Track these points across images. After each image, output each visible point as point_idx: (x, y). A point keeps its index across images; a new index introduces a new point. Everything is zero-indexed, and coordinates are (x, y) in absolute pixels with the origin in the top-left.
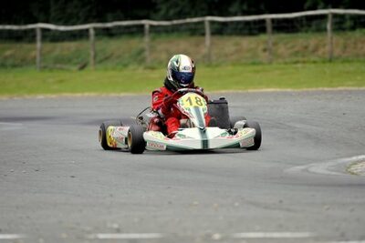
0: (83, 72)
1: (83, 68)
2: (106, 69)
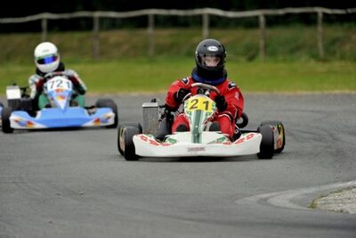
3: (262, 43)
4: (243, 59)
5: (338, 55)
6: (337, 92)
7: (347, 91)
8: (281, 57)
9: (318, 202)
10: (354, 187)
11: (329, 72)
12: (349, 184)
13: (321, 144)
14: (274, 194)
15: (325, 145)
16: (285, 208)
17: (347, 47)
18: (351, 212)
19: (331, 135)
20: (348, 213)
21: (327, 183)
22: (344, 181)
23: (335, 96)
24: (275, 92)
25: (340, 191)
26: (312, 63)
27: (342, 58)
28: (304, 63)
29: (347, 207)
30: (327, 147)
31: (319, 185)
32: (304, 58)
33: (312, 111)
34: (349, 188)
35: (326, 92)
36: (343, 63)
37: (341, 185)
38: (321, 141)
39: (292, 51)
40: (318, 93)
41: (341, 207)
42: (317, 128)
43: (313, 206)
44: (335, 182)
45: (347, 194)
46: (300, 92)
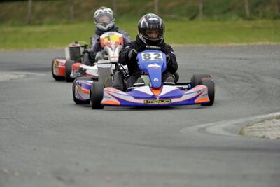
0: (193, 22)
1: (192, 18)
2: (212, 20)
3: (201, 6)
4: (186, 19)
5: (261, 14)
6: (260, 43)
7: (268, 43)
8: (216, 17)
9: (246, 130)
10: (274, 118)
11: (254, 28)
12: (270, 115)
13: (248, 84)
14: (211, 124)
15: (250, 85)
16: (220, 135)
17: (268, 8)
18: (272, 138)
19: (256, 78)
20: (269, 138)
21: (253, 115)
22: (266, 113)
23: (259, 46)
24: (212, 44)
25: (263, 121)
26: (241, 21)
27: (264, 17)
28: (234, 21)
29: (267, 134)
30: (252, 87)
31: (246, 116)
32: (234, 17)
33: (240, 59)
34: (269, 119)
35: (251, 44)
36: (264, 21)
37: (263, 116)
38: (247, 82)
39: (225, 12)
40: (245, 44)
41: (264, 133)
42: (244, 72)
43: (241, 133)
44: (258, 114)
45: (268, 123)
46: (230, 44)
